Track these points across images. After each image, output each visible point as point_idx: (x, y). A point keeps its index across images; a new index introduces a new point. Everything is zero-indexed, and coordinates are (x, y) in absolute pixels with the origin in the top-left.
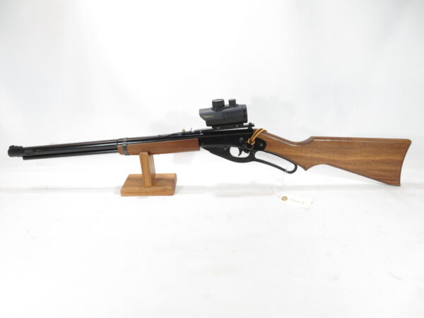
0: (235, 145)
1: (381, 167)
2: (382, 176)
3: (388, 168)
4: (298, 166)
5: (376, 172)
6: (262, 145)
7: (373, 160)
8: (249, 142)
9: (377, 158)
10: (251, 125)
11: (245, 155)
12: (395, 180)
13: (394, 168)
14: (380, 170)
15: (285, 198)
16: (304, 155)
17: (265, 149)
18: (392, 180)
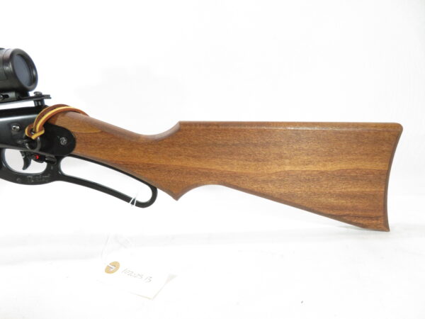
0: (14, 145)
1: (341, 188)
2: (346, 208)
3: (356, 189)
4: (159, 191)
5: (332, 201)
6: (64, 141)
7: (322, 173)
8: (26, 133)
9: (330, 167)
10: (40, 98)
11: (37, 168)
12: (377, 218)
13: (368, 189)
14: (341, 196)
15: (112, 268)
16: (163, 162)
17: (75, 152)
18: (371, 218)
